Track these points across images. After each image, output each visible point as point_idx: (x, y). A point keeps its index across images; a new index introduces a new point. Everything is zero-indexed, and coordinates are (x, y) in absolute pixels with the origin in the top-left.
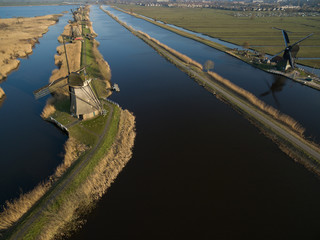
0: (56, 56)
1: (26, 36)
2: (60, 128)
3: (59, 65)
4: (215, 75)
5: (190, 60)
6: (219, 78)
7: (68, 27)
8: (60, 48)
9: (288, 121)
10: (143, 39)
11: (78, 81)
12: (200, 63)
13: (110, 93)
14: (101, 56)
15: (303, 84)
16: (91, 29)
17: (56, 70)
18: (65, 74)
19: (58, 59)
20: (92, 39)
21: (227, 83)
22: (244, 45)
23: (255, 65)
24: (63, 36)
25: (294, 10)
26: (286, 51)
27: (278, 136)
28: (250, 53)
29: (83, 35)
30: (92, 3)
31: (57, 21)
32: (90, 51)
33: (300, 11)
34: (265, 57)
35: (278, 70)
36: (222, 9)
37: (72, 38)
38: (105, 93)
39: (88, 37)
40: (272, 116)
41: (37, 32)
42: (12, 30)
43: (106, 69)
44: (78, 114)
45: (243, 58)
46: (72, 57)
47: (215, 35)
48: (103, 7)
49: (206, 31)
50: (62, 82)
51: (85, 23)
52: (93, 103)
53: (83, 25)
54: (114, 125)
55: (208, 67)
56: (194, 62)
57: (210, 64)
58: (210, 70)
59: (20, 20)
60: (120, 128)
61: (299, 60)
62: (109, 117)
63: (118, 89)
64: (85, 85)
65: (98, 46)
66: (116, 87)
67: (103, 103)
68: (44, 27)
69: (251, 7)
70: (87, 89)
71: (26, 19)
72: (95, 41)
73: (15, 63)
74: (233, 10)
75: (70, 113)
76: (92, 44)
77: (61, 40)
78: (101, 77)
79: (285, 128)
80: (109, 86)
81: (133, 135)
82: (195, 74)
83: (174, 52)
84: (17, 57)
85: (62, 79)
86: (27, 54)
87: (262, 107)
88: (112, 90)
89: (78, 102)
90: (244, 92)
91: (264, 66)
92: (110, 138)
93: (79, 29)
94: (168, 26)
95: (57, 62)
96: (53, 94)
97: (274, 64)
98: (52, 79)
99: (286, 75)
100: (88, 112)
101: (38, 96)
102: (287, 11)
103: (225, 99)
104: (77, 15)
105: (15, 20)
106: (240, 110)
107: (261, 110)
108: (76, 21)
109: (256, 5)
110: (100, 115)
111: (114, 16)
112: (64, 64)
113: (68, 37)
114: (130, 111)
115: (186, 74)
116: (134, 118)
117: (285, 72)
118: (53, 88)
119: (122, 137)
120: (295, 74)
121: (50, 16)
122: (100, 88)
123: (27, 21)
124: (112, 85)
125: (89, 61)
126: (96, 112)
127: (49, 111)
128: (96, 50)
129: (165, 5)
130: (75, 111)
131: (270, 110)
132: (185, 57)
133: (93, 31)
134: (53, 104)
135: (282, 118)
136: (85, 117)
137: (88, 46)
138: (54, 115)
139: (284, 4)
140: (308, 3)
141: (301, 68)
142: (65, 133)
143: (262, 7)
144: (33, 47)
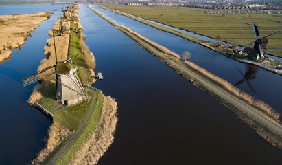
0: (46, 47)
1: (20, 30)
2: (44, 113)
3: (48, 56)
4: (192, 64)
5: (168, 51)
6: (196, 67)
7: (58, 22)
8: (50, 41)
9: (263, 106)
10: (125, 33)
11: (64, 69)
12: (177, 53)
13: (94, 81)
14: (87, 47)
15: (274, 72)
16: (79, 24)
17: (45, 60)
18: (53, 63)
19: (47, 50)
20: (80, 33)
21: (203, 71)
22: (218, 38)
23: (228, 55)
24: (53, 30)
25: (260, 9)
26: (256, 43)
27: (254, 121)
28: (223, 45)
29: (71, 29)
30: (80, 2)
31: (49, 17)
32: (77, 43)
33: (266, 9)
34: (237, 49)
35: (249, 59)
36: (196, 7)
37: (61, 31)
38: (89, 80)
39: (76, 31)
40: (247, 102)
41: (30, 27)
42: (7, 25)
43: (91, 59)
44: (63, 100)
45: (217, 49)
46: (60, 48)
47: (191, 30)
48: (90, 6)
49: (183, 25)
50: (50, 71)
51: (73, 19)
52: (78, 90)
53: (72, 21)
54: (97, 110)
55: (185, 57)
56: (173, 53)
57: (187, 54)
58: (188, 60)
59: (16, 17)
60: (103, 113)
61: (269, 51)
62: (93, 103)
63: (101, 77)
64: (71, 73)
65: (84, 38)
66: (100, 75)
67: (87, 90)
68: (36, 22)
69: (222, 6)
70: (73, 77)
71: (21, 16)
72: (82, 34)
73: (7, 54)
74: (206, 8)
75: (56, 99)
76: (79, 37)
77: (51, 33)
78: (86, 66)
79: (261, 113)
80: (93, 74)
81: (115, 120)
82: (173, 63)
83: (154, 44)
84: (10, 48)
85: (50, 67)
86: (19, 46)
87: (237, 93)
88: (96, 78)
89: (64, 89)
90: (219, 80)
91: (236, 57)
92: (92, 122)
93: (67, 25)
94: (148, 22)
95: (46, 53)
96: (40, 82)
97: (246, 54)
98: (41, 68)
99: (258, 64)
100: (73, 98)
101: (26, 83)
102: (254, 9)
103: (202, 86)
104: (67, 13)
105: (11, 17)
106: (217, 96)
107: (237, 96)
108: (65, 17)
109: (226, 4)
110: (84, 101)
111: (100, 13)
112: (53, 54)
113: (57, 31)
114: (113, 97)
115: (166, 63)
116: (116, 103)
117: (257, 62)
118: (41, 76)
119: (104, 122)
120: (266, 64)
121: (42, 14)
122: (85, 76)
123: (22, 17)
124: (96, 73)
125: (75, 52)
126: (81, 99)
127: (36, 97)
128: (82, 43)
129: (146, 4)
130: (60, 97)
131: (245, 97)
132: (163, 48)
133: (80, 26)
134: (39, 91)
135: (257, 104)
136: (69, 103)
137: (75, 39)
138: (40, 102)
139: (251, 3)
140: (273, 3)
141: (271, 58)
142: (50, 118)
143: (232, 6)
144: (25, 39)
